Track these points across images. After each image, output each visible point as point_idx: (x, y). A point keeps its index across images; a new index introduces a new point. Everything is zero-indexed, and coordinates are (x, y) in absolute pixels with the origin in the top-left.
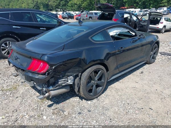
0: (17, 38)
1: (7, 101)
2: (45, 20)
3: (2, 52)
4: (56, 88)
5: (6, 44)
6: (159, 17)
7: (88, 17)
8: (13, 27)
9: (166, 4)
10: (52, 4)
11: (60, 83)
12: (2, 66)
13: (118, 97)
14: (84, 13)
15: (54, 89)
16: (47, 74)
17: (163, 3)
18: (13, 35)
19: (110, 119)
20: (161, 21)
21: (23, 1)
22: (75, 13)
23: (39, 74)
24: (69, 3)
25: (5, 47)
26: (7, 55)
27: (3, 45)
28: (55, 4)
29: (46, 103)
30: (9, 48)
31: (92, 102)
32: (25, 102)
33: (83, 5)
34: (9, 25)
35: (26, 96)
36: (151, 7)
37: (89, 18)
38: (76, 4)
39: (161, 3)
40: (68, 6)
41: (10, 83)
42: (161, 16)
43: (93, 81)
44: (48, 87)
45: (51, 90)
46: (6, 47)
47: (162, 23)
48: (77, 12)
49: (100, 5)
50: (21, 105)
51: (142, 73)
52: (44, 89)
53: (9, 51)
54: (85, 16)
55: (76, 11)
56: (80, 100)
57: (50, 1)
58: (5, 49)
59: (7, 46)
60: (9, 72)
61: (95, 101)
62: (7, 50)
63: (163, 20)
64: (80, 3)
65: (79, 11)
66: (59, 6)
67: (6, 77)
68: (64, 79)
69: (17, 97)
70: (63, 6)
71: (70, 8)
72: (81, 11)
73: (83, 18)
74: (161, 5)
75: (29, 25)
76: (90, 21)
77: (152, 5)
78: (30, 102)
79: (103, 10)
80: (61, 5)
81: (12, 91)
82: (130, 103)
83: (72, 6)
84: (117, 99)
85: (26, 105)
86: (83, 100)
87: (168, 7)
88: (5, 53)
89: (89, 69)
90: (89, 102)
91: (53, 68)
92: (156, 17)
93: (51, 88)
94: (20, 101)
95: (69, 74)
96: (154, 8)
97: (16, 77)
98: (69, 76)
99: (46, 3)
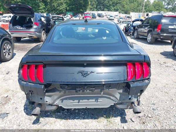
49: (15, 6)
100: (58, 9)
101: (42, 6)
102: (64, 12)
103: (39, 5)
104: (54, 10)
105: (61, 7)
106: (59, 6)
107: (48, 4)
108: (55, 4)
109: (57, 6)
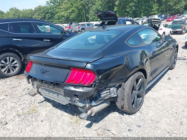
0: (19, 52)
1: (31, 127)
2: (43, 31)
3: (2, 71)
4: (98, 103)
5: (6, 61)
6: (158, 24)
7: (80, 29)
8: (14, 40)
9: (156, 12)
10: (36, 17)
11: (102, 96)
12: (5, 87)
13: (160, 107)
14: (73, 25)
15: (96, 104)
16: (93, 86)
17: (153, 11)
18: (14, 50)
19: (169, 133)
20: (160, 28)
21: (2, 16)
22: (64, 26)
23: (84, 86)
24: (56, 15)
25: (4, 64)
26: (7, 73)
27: (3, 61)
28: (40, 17)
29: (82, 123)
30: (9, 65)
31: (136, 116)
32: (55, 125)
33: (71, 17)
34: (9, 37)
35: (53, 118)
36: (142, 16)
37: (82, 29)
38: (63, 16)
39: (151, 12)
40: (54, 18)
41: (25, 106)
42: (159, 22)
43: (135, 92)
44: (91, 102)
45: (94, 106)
46: (6, 64)
47: (161, 29)
48: (66, 25)
49: (101, 13)
50: (52, 130)
51: (169, 79)
52: (87, 105)
53: (10, 68)
54: (77, 28)
55: (64, 24)
56: (122, 116)
57: (34, 15)
58: (4, 67)
59: (8, 63)
60: (17, 92)
61: (138, 114)
62: (7, 67)
63: (161, 27)
64: (68, 15)
65: (67, 23)
66: (45, 19)
67: (16, 99)
68: (106, 92)
69: (42, 121)
70: (49, 18)
71: (56, 20)
72: (70, 23)
73: (75, 30)
74: (151, 13)
75: (31, 37)
76: (83, 32)
77: (142, 14)
78: (61, 124)
79: (104, 18)
80: (47, 18)
81: (32, 114)
82: (177, 112)
83: (59, 19)
84: (161, 109)
85: (59, 129)
86: (124, 115)
87: (159, 14)
88: (5, 71)
89: (132, 76)
90: (133, 116)
91: (100, 78)
92: (154, 24)
93: (94, 103)
94: (48, 125)
95: (112, 84)
96: (145, 17)
97: (33, 96)
98: (111, 87)
99: (29, 16)
100: (174, 9)
101: (155, 7)
102: (181, 11)
103: (153, 6)
104: (169, 10)
105: (178, 6)
106: (175, 5)
107: (162, 5)
108: (171, 3)
109: (174, 5)
